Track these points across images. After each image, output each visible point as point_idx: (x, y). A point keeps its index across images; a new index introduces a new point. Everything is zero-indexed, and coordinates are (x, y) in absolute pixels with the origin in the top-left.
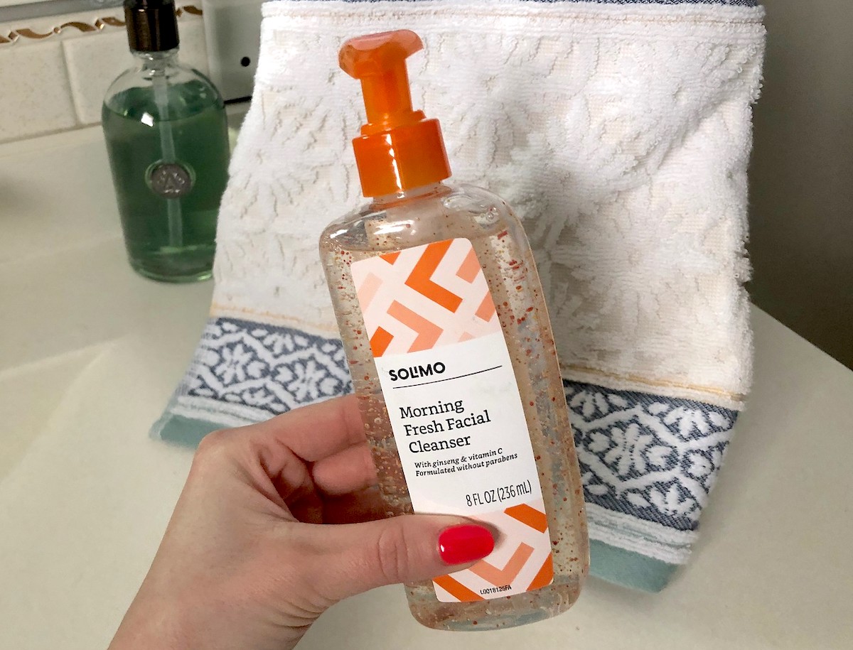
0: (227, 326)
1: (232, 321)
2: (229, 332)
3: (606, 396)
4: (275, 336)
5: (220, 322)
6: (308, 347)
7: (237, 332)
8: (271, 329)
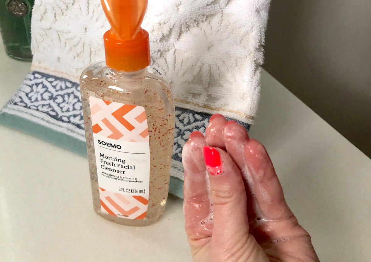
0: (37, 75)
1: (39, 73)
2: (37, 78)
3: (194, 115)
4: (58, 82)
5: (34, 73)
6: (71, 88)
7: (41, 78)
8: (57, 78)
